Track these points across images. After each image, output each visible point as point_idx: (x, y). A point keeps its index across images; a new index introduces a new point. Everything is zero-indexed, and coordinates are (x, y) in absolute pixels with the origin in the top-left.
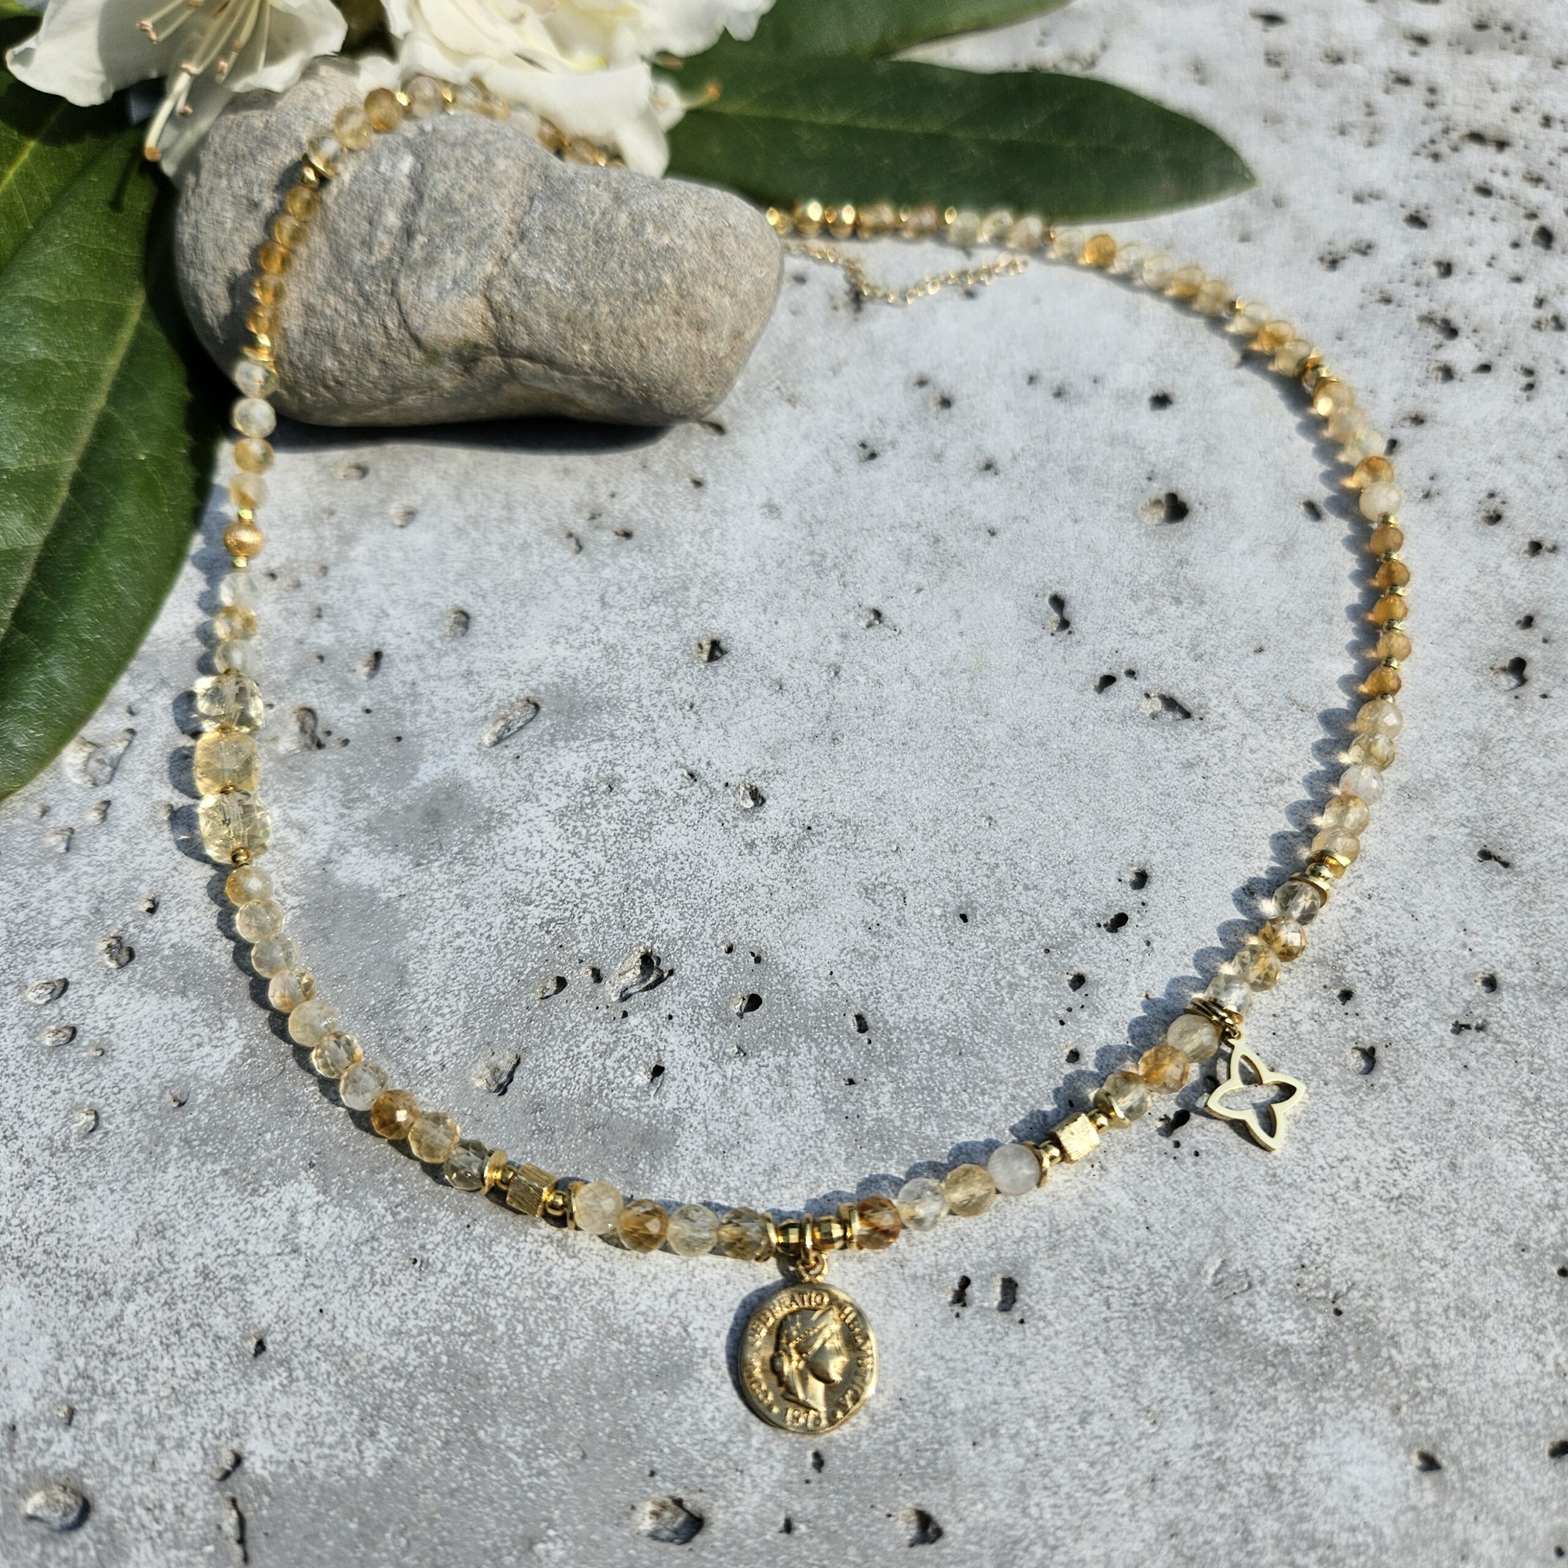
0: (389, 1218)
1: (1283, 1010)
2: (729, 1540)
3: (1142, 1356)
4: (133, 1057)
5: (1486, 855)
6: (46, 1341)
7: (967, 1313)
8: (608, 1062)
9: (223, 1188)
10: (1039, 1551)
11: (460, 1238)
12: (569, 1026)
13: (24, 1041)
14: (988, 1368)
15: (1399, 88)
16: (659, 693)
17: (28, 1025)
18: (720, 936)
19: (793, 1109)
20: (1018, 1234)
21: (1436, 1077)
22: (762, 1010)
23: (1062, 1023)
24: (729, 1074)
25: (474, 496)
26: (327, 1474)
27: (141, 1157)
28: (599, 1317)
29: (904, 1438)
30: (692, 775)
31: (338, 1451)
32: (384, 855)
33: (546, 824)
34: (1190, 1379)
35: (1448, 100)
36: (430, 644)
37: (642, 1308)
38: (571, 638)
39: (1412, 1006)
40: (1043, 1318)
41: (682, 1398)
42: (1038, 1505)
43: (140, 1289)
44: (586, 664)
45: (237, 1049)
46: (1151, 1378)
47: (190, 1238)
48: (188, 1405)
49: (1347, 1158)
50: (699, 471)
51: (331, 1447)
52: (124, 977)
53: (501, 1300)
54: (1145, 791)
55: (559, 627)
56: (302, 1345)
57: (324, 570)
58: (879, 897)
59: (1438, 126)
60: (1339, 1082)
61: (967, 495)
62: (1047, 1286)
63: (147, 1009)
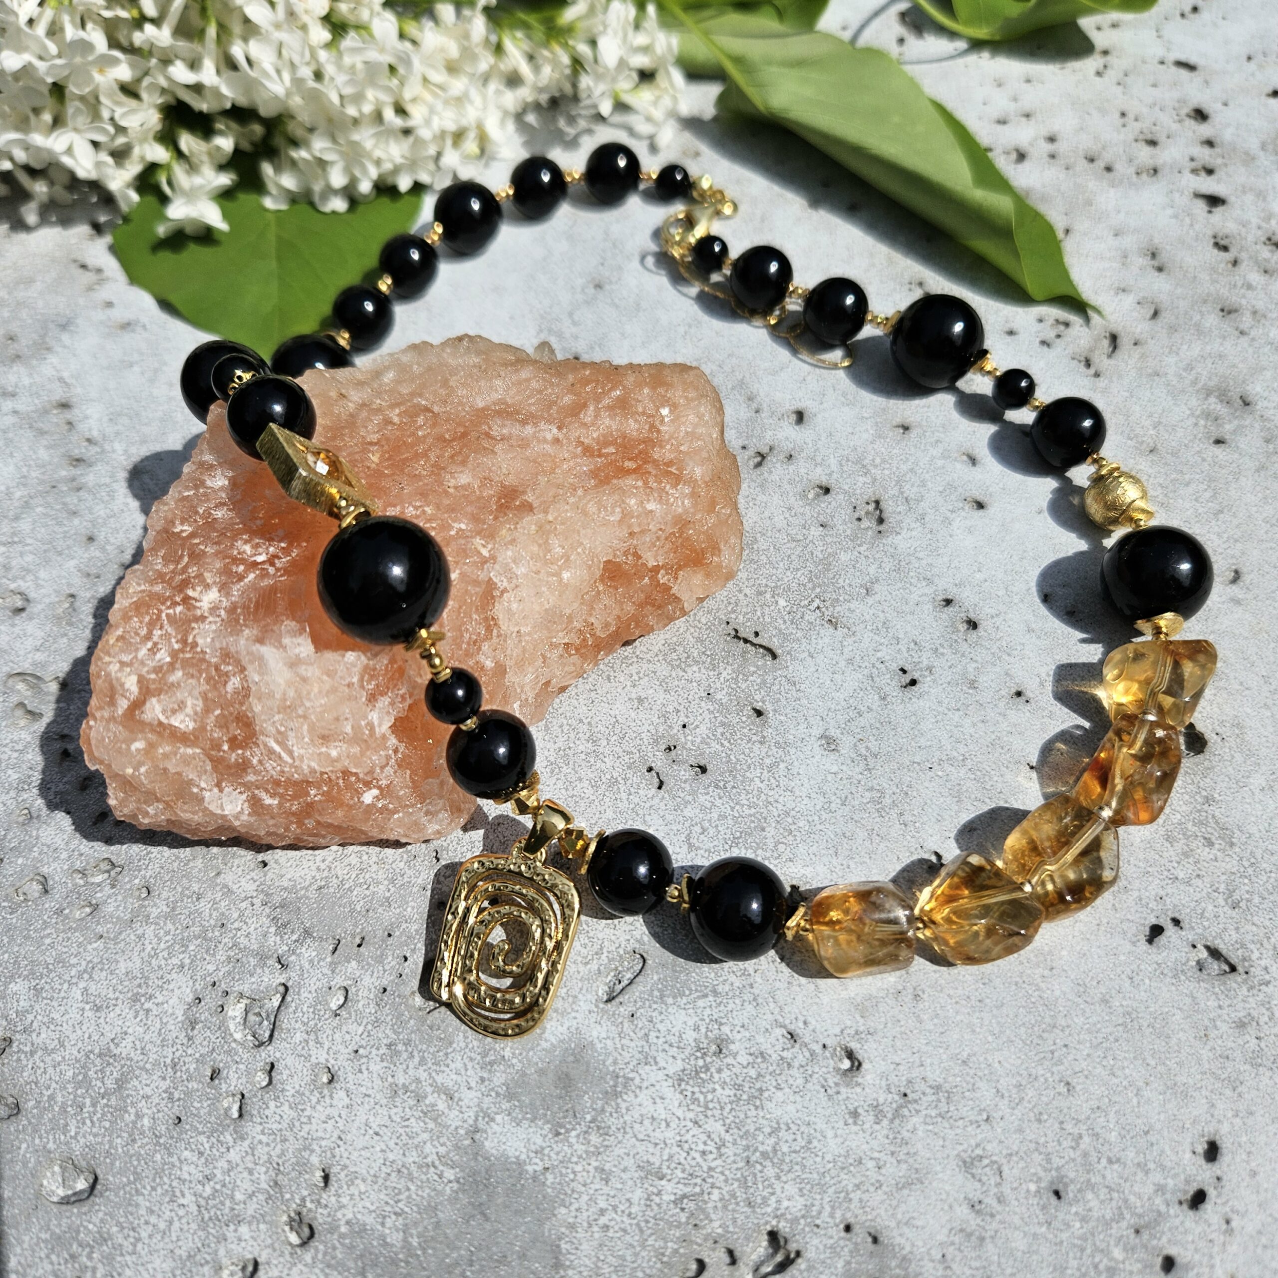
30: (790, 1034)
32: (525, 1124)
54: (1205, 1053)
58: (977, 1171)
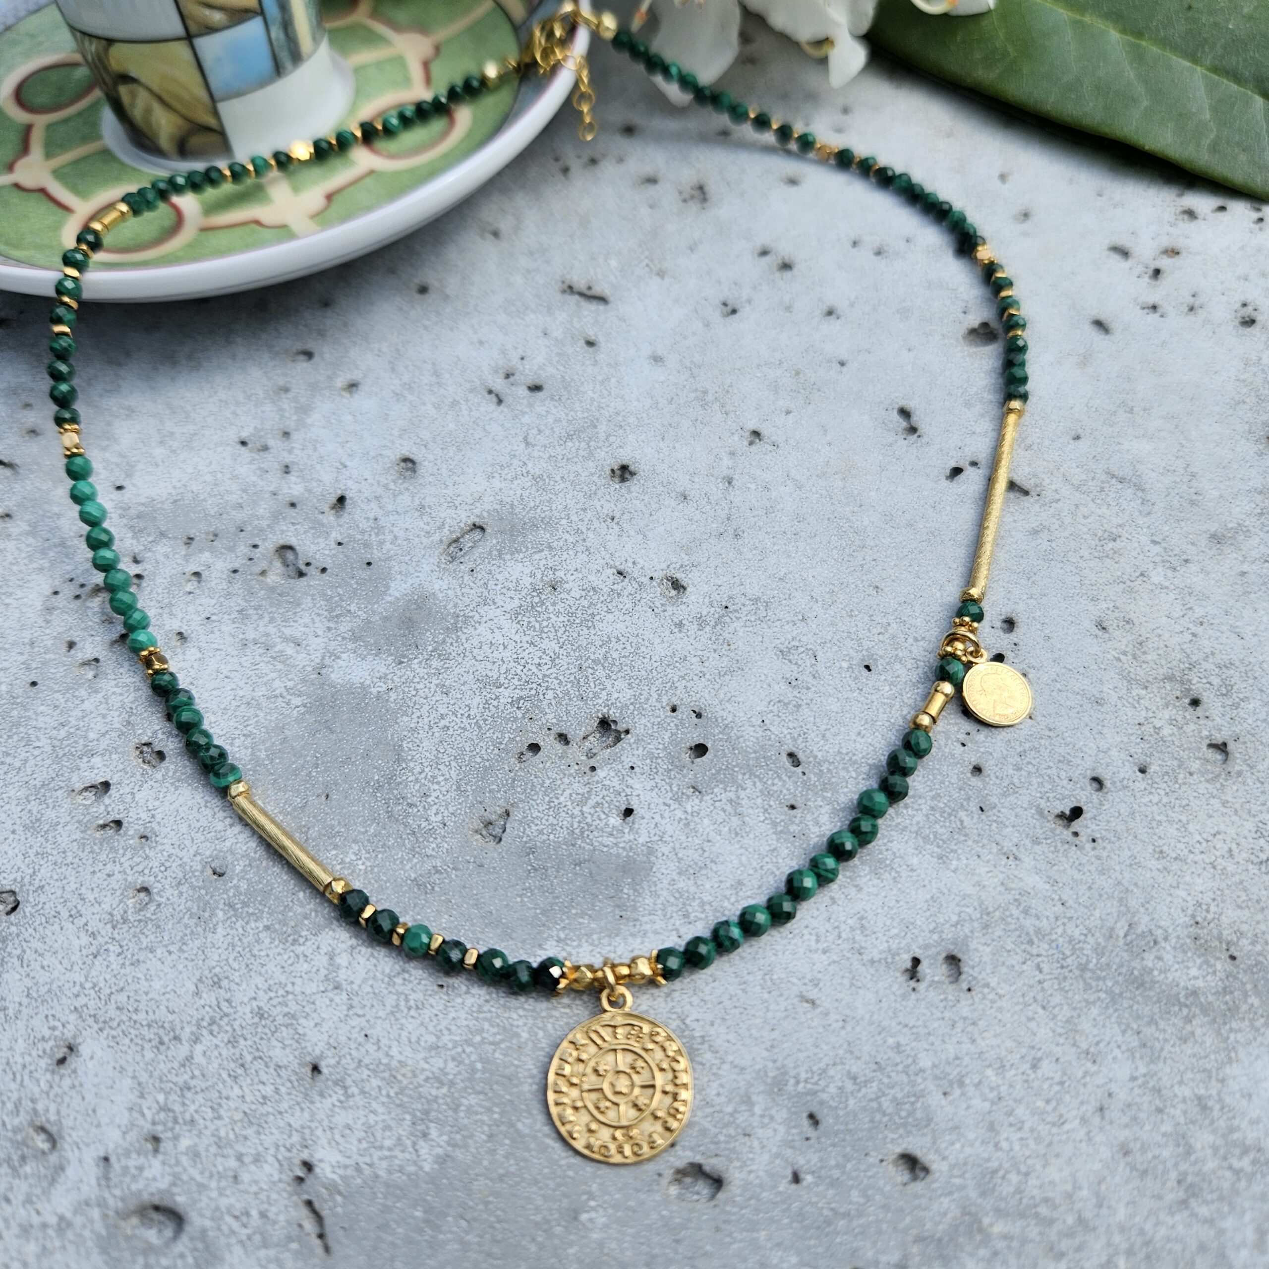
1: (1146, 719)
2: (748, 1194)
3: (1075, 1009)
4: (175, 839)
6: (127, 1082)
7: (922, 986)
8: (585, 809)
9: (267, 941)
10: (1014, 1178)
12: (548, 782)
13: (78, 835)
14: (947, 1030)
16: (585, 510)
17: (79, 822)
18: (665, 699)
19: (748, 834)
20: (955, 918)
22: (708, 755)
23: (964, 745)
24: (689, 810)
25: (406, 367)
26: (390, 1172)
27: (192, 922)
29: (884, 1094)
31: (397, 1152)
33: (504, 621)
34: (1119, 1024)
36: (386, 487)
38: (503, 473)
39: (1251, 706)
40: (987, 985)
42: (1007, 1139)
43: (205, 1032)
44: (519, 492)
46: (1085, 1025)
47: (244, 986)
48: (259, 1125)
49: (1219, 833)
50: (591, 335)
51: (390, 1149)
52: (159, 776)
55: (493, 465)
56: (353, 1066)
57: (286, 434)
60: (1202, 773)
61: (817, 336)
62: (985, 959)
63: (181, 800)
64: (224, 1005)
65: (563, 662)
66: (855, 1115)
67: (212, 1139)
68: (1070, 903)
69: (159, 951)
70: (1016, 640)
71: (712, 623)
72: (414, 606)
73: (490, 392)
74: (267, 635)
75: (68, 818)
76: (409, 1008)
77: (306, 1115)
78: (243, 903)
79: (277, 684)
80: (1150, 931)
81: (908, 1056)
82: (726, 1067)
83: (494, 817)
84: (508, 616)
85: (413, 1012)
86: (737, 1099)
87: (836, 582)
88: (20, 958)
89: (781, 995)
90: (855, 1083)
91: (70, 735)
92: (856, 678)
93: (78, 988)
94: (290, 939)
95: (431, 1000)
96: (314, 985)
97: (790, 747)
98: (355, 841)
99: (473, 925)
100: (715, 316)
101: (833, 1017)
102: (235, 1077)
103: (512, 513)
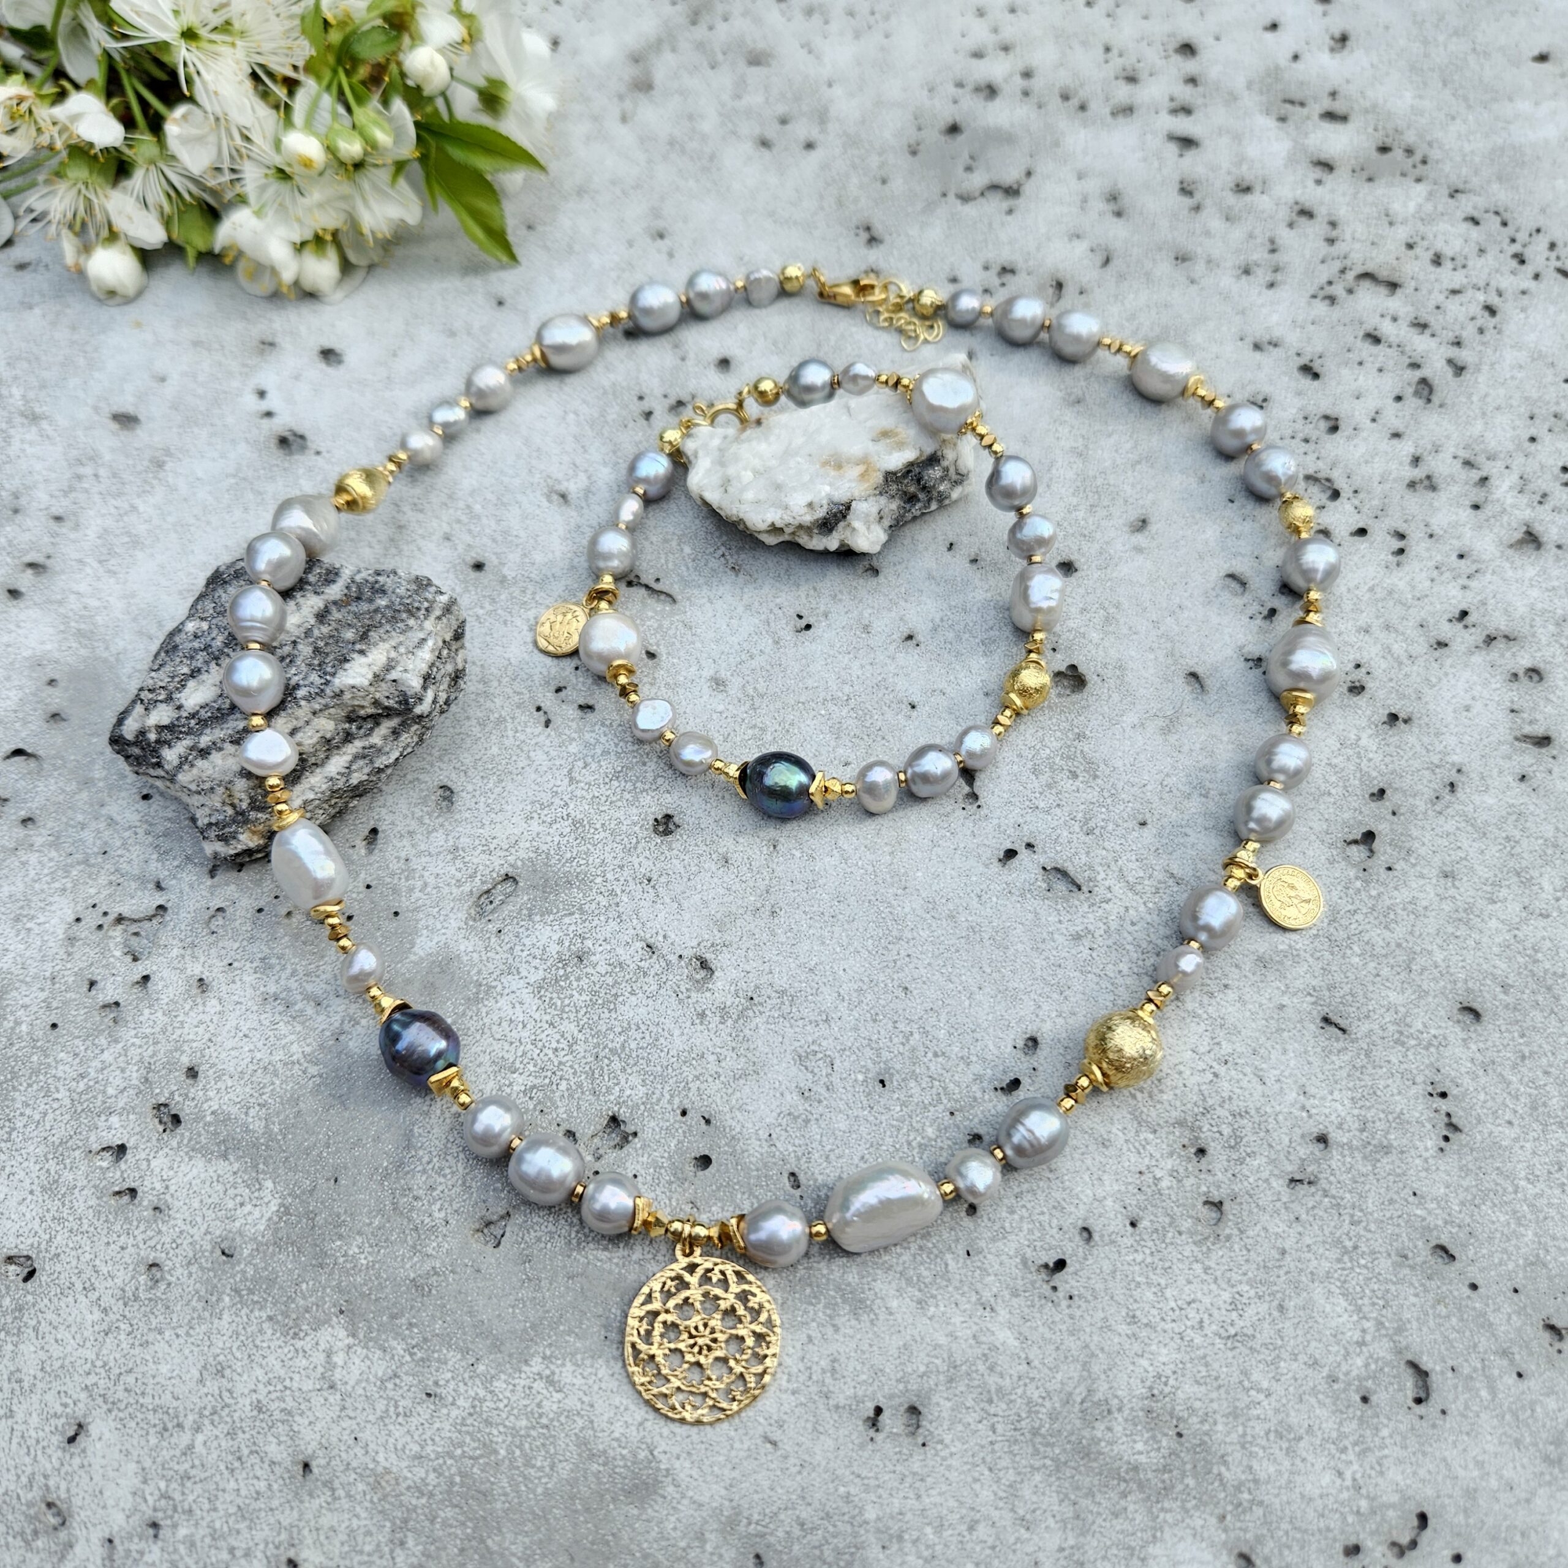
0: (408, 1358)
1: (1148, 1168)
3: (1019, 1474)
4: (186, 1216)
5: (1326, 1020)
6: (132, 1467)
7: (880, 1437)
9: (270, 1332)
11: (466, 1375)
13: (93, 1202)
14: (896, 1484)
15: (1303, 220)
16: (621, 867)
17: (95, 1187)
18: (676, 1101)
20: (922, 1369)
21: (1273, 1229)
22: (712, 1169)
27: (200, 1306)
28: (582, 1443)
29: (827, 1543)
31: (375, 1558)
33: (526, 995)
34: (1058, 1492)
35: (1348, 237)
36: (420, 820)
37: (616, 1435)
38: (543, 813)
39: (1256, 1163)
40: (941, 1442)
41: (650, 1511)
43: (206, 1422)
44: (557, 839)
45: (275, 1209)
46: (1026, 1492)
47: (245, 1377)
48: (252, 1520)
49: (1194, 1301)
50: (654, 642)
51: (369, 1555)
52: (173, 1142)
53: (502, 1429)
55: (533, 803)
56: (342, 1468)
59: (1337, 265)
60: (1191, 1233)
61: (892, 668)
62: (944, 1414)
63: (195, 1171)
64: (226, 1394)
65: (580, 1048)
66: (798, 1560)
67: (208, 1531)
68: (1036, 1363)
69: (167, 1334)
70: (1036, 1065)
71: (735, 1017)
72: (438, 970)
73: (539, 709)
74: (288, 990)
75: (85, 1182)
76: (398, 1415)
77: (295, 1514)
78: (249, 1289)
79: (295, 1048)
80: (1106, 1400)
81: (856, 1506)
82: (685, 1502)
83: (495, 1217)
84: (530, 989)
85: (400, 1419)
86: (692, 1535)
87: (866, 979)
88: (36, 1330)
89: (746, 1434)
90: (802, 1530)
91: (89, 1088)
92: (869, 1094)
93: (89, 1365)
94: (291, 1332)
95: (419, 1409)
96: (311, 1382)
97: (792, 1166)
98: (359, 1233)
99: (465, 1334)
100: (787, 633)
101: (792, 1460)
102: (233, 1470)
103: (546, 864)
